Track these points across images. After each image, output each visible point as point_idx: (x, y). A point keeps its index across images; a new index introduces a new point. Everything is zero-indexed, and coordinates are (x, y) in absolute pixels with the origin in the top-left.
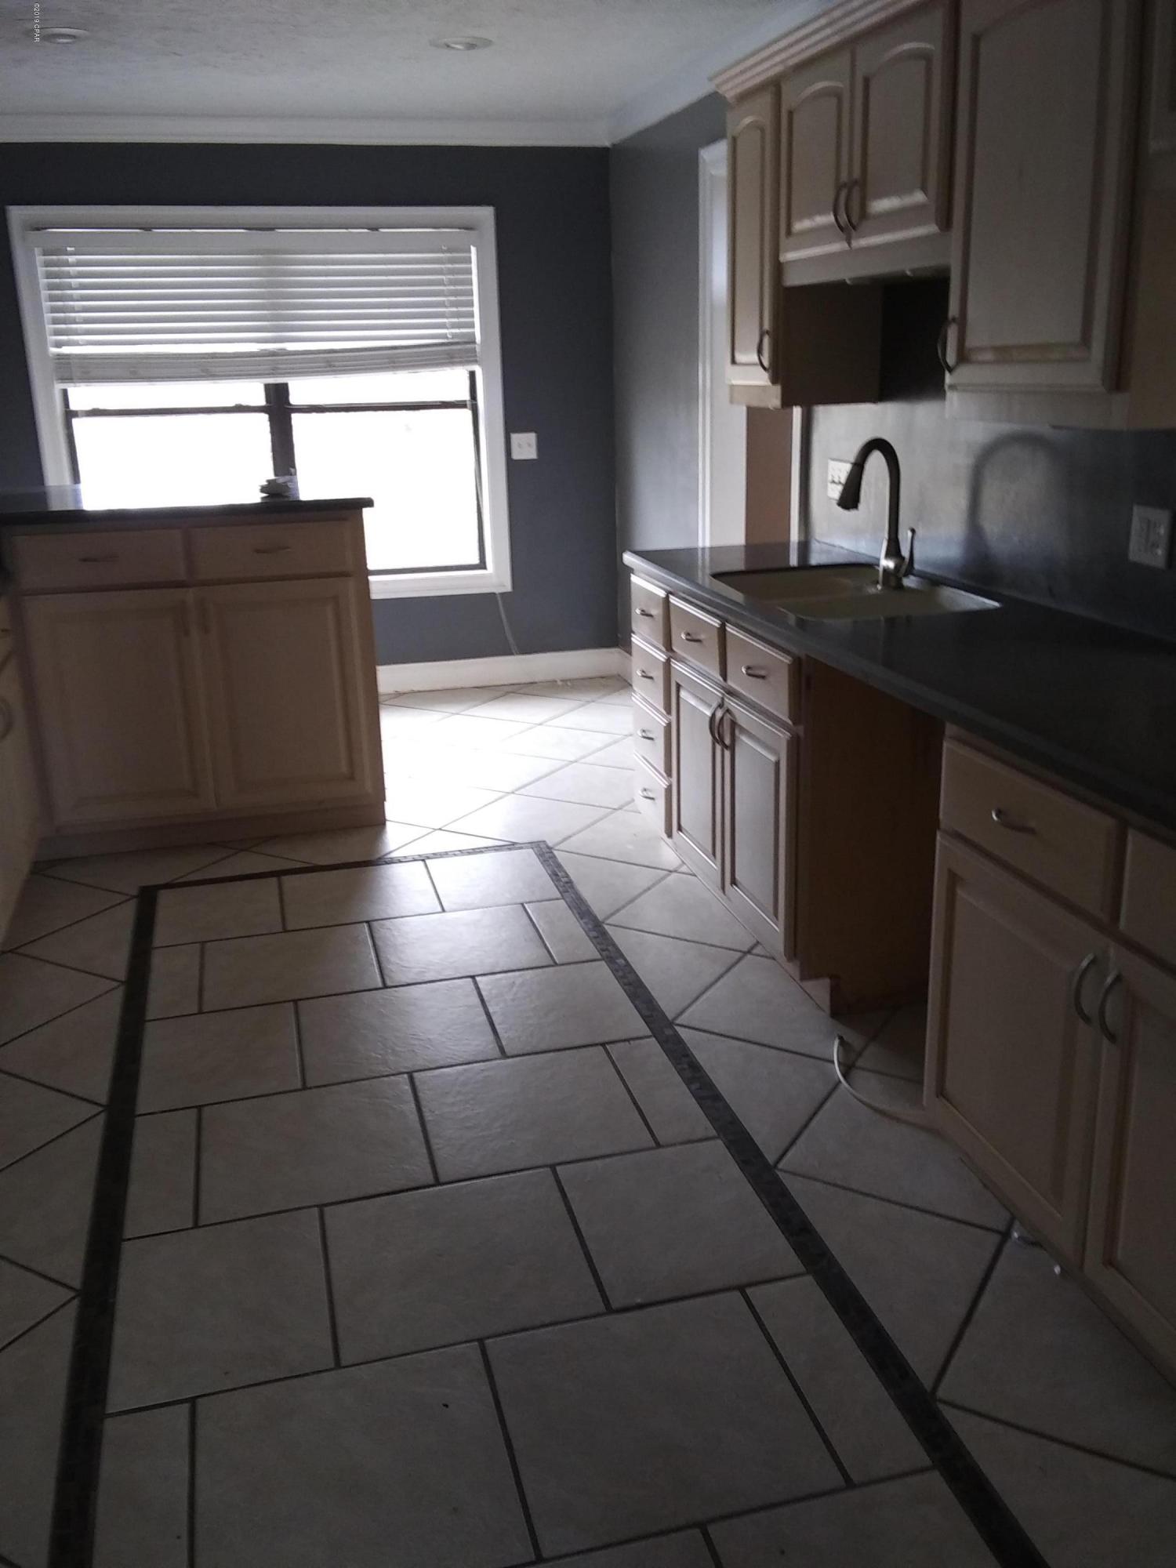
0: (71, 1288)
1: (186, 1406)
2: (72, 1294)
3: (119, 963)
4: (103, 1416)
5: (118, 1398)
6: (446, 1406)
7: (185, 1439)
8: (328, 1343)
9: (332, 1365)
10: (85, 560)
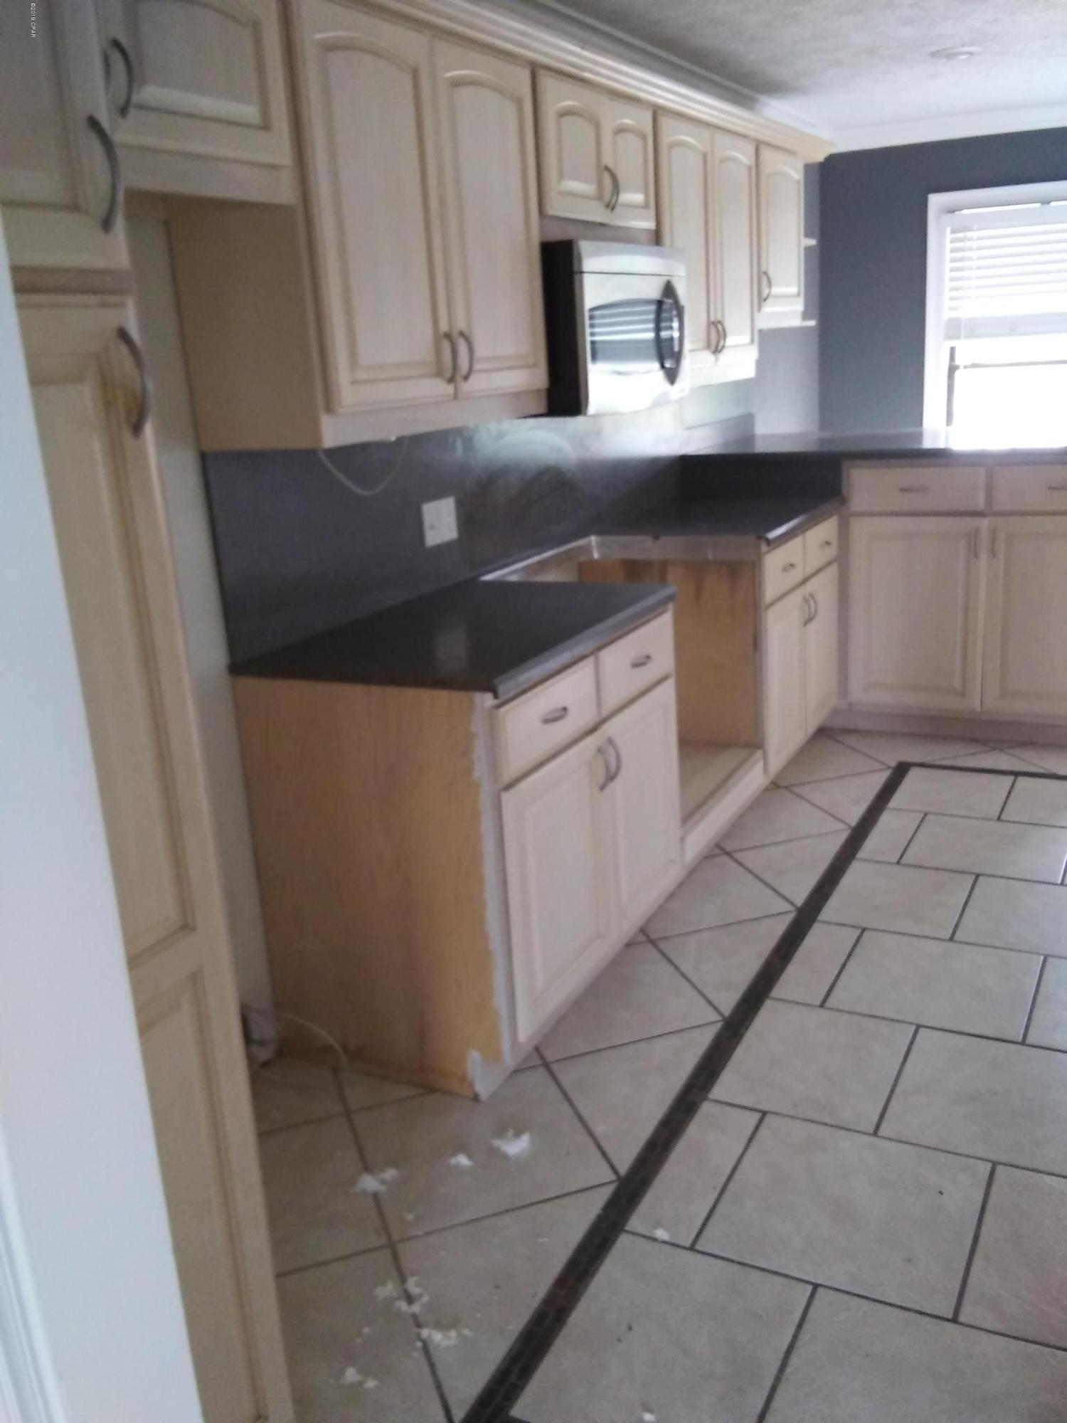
0: (721, 1014)
1: (758, 1116)
2: (720, 1018)
3: (854, 814)
4: (705, 1098)
5: (718, 1091)
6: (941, 1193)
7: (748, 1133)
8: (876, 1118)
9: (872, 1131)
10: (902, 490)
